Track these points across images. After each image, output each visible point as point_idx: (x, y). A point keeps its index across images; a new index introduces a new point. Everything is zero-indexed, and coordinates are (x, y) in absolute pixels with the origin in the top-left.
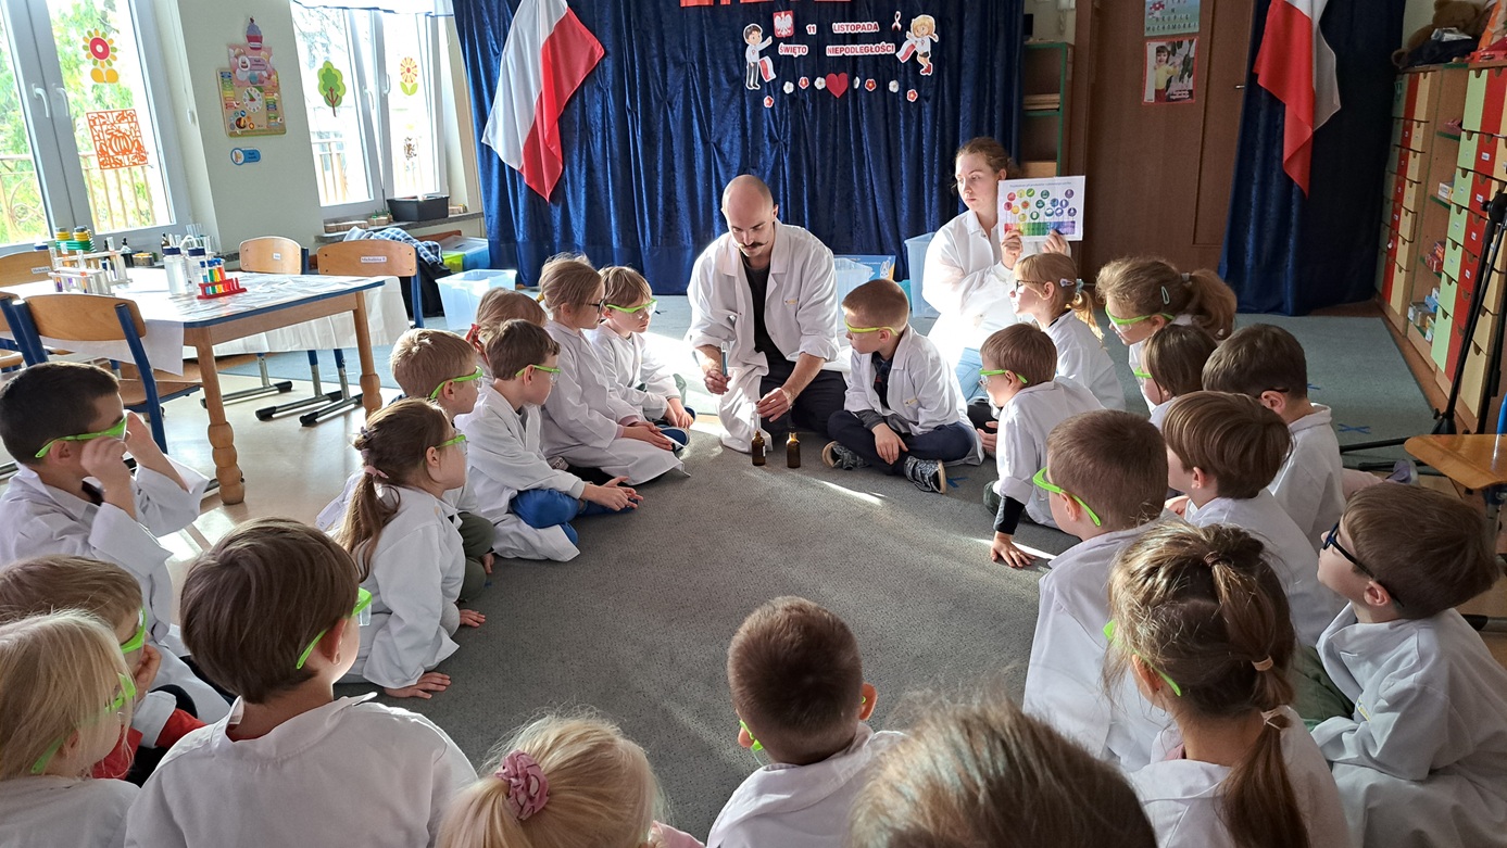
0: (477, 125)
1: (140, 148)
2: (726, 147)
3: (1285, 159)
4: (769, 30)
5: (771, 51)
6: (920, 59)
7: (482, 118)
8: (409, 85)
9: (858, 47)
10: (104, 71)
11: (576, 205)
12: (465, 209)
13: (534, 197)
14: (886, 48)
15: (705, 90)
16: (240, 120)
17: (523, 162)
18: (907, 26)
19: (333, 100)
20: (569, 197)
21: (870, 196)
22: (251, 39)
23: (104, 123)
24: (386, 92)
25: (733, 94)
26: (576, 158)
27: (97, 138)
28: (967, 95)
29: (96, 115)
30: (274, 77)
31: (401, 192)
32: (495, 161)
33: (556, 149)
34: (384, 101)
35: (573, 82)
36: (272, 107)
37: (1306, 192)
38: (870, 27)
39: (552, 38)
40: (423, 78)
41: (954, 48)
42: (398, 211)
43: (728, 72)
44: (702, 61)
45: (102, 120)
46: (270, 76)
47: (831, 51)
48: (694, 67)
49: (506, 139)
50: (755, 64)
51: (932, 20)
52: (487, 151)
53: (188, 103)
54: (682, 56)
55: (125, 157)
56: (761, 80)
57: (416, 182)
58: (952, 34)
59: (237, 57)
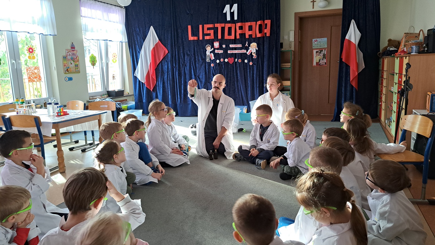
0: (133, 71)
1: (40, 77)
2: (201, 77)
3: (351, 81)
4: (213, 46)
5: (213, 52)
6: (253, 54)
7: (134, 69)
8: (114, 60)
9: (236, 51)
10: (32, 56)
11: (160, 93)
12: (128, 93)
13: (148, 90)
14: (244, 51)
15: (195, 62)
16: (67, 69)
17: (145, 81)
18: (249, 46)
19: (93, 64)
20: (158, 90)
21: (240, 90)
22: (72, 48)
23: (31, 70)
24: (108, 62)
25: (203, 63)
26: (160, 80)
27: (28, 74)
28: (266, 63)
29: (28, 68)
30: (77, 58)
31: (111, 89)
32: (138, 80)
33: (154, 77)
34: (107, 64)
35: (159, 60)
36: (77, 66)
37: (357, 89)
38: (240, 46)
39: (154, 48)
40: (118, 58)
41: (262, 51)
42: (110, 94)
43: (201, 57)
44: (194, 54)
45: (30, 69)
46: (76, 58)
47: (229, 52)
48: (192, 55)
49: (141, 75)
50: (209, 55)
51: (256, 44)
52: (135, 78)
53: (54, 65)
54: (189, 53)
55: (36, 79)
56: (210, 59)
57: (115, 86)
58: (261, 48)
59: (68, 53)
